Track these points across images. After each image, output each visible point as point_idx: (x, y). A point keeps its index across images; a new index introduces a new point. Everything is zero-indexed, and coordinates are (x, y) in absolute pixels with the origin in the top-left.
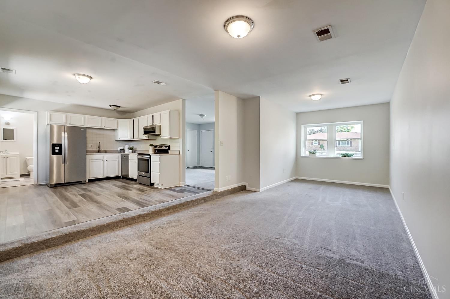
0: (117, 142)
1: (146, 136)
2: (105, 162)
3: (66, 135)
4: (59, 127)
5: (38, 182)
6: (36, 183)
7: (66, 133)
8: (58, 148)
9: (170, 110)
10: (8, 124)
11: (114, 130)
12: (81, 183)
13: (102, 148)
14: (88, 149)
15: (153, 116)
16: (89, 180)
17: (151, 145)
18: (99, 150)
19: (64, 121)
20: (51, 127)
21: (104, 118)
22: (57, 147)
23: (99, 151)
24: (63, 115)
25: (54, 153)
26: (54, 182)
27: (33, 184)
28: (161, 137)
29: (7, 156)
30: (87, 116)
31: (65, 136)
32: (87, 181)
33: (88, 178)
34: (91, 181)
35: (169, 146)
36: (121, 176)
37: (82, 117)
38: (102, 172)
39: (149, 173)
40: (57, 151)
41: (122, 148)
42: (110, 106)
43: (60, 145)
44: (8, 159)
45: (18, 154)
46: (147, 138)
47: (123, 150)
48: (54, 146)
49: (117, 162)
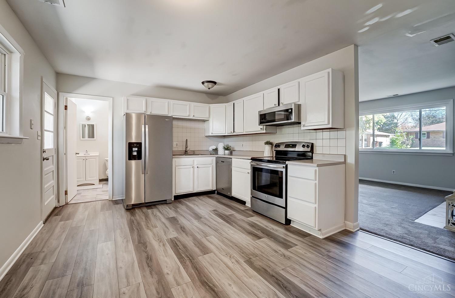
0: (207, 138)
1: (261, 127)
2: (196, 169)
3: (147, 130)
4: (139, 115)
5: (114, 197)
6: (111, 199)
7: (147, 126)
8: (136, 149)
9: (330, 70)
10: (88, 119)
11: (204, 121)
12: (165, 202)
13: (190, 148)
14: (174, 149)
15: (279, 89)
16: (175, 196)
17: (268, 143)
18: (186, 151)
19: (144, 109)
20: (128, 117)
21: (193, 104)
22: (136, 147)
23: (186, 153)
24: (143, 100)
25: (131, 157)
26: (133, 202)
27: (108, 198)
28: (302, 128)
29: (87, 158)
30: (172, 102)
31: (145, 129)
32: (173, 199)
33: (174, 194)
34: (178, 198)
35: (312, 144)
36: (215, 191)
37: (165, 102)
38: (191, 186)
39: (282, 198)
40: (135, 154)
41: (214, 147)
42: (203, 83)
43: (139, 145)
44: (87, 161)
45: (98, 154)
46: (264, 132)
47: (216, 150)
48: (131, 146)
49: (211, 168)
